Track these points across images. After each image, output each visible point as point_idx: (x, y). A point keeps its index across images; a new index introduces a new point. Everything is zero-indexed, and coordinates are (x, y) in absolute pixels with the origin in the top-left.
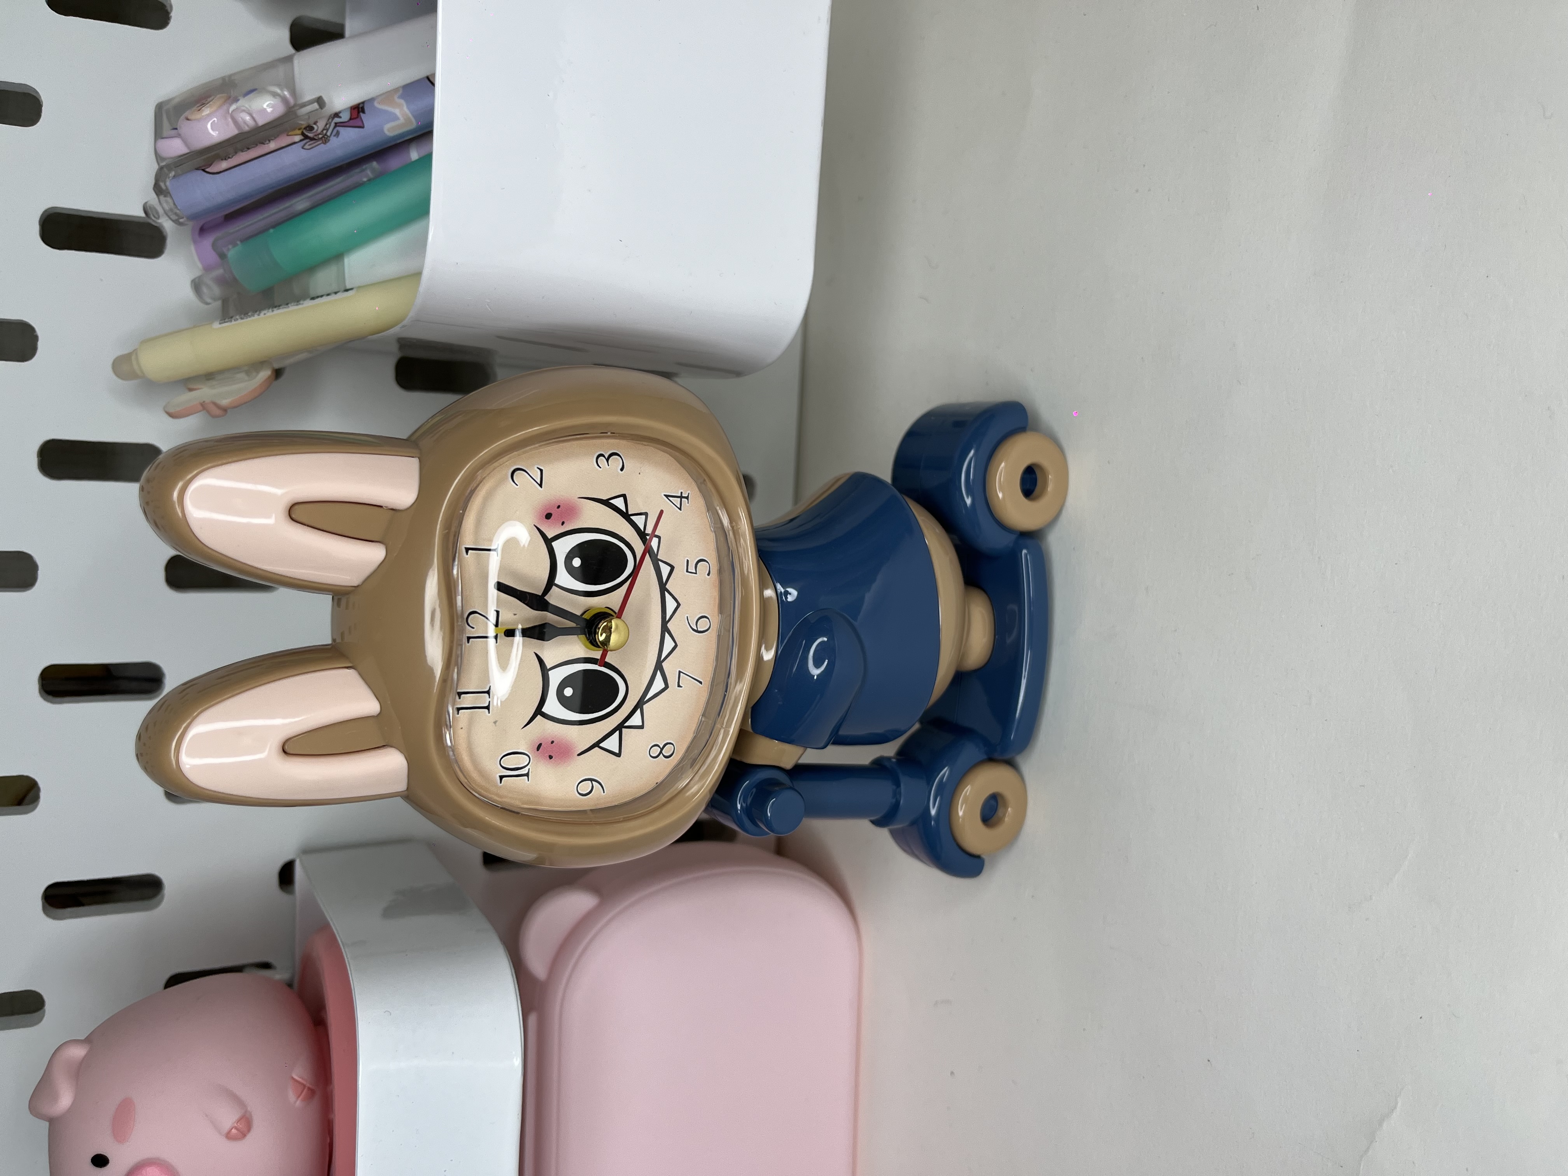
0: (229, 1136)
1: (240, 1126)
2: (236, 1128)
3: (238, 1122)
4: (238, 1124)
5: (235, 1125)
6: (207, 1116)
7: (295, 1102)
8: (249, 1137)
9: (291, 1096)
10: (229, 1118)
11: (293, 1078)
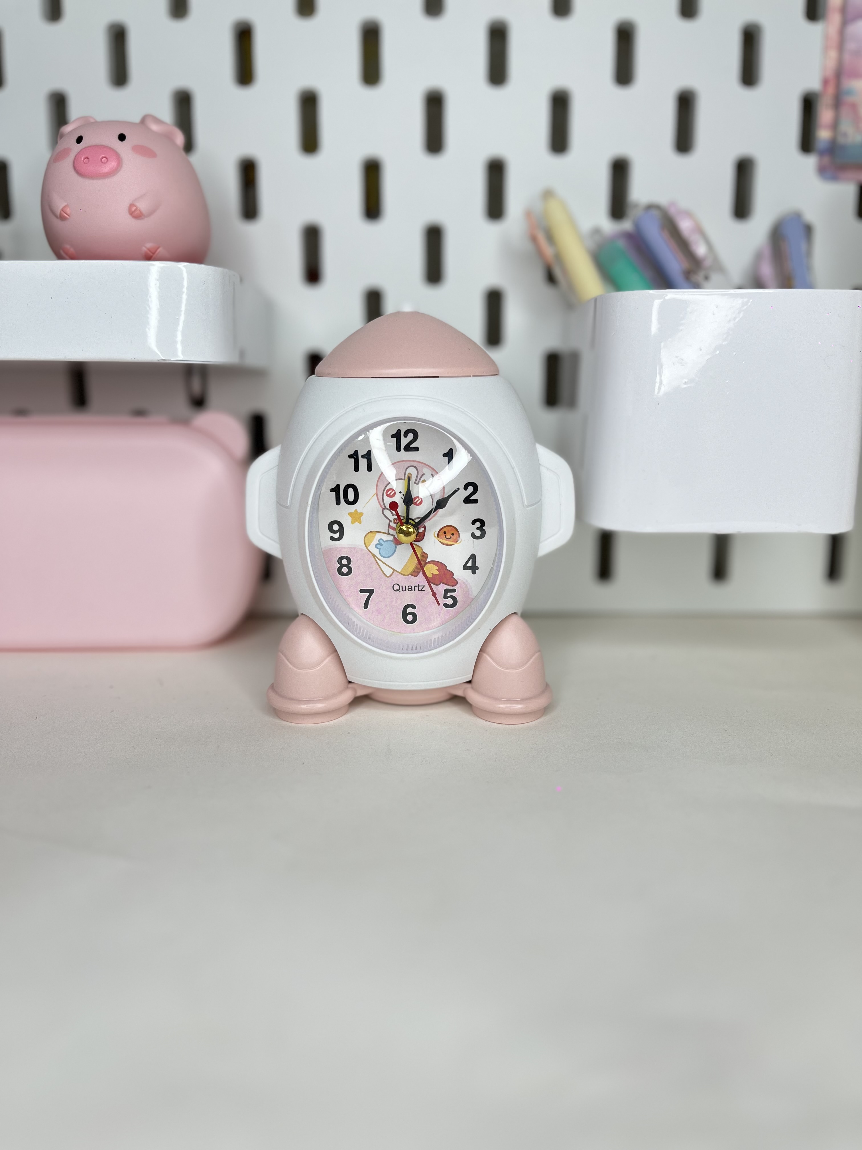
0: (132, 205)
1: (136, 213)
2: (135, 210)
3: (140, 211)
4: (139, 211)
5: (138, 209)
6: (145, 194)
7: (146, 247)
8: (130, 217)
9: (149, 245)
10: (143, 206)
11: (158, 248)
